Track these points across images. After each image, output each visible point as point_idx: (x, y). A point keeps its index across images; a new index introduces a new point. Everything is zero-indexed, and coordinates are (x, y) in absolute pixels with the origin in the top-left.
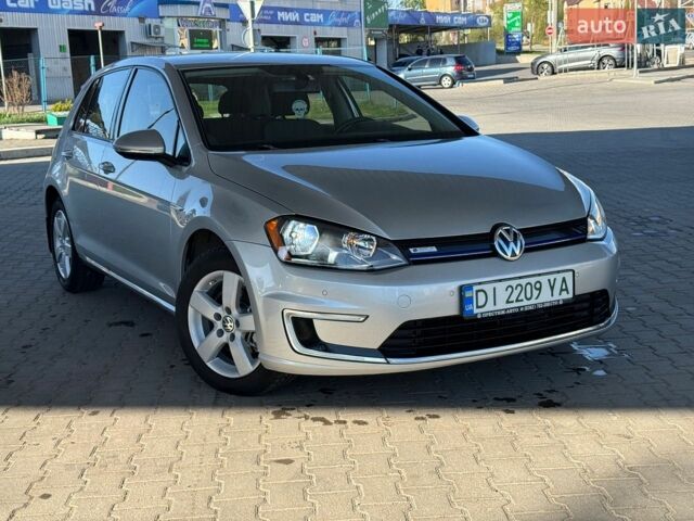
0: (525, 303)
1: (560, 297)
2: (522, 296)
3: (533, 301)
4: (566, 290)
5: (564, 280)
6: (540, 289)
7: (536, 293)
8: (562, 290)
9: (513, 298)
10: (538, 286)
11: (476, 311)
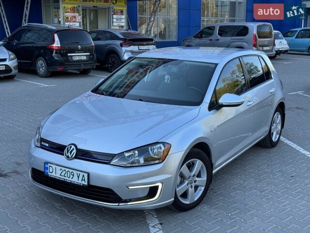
0: (67, 178)
1: (81, 182)
2: (66, 175)
3: (70, 179)
4: (84, 180)
5: (83, 176)
6: (73, 175)
7: (71, 176)
8: (82, 180)
9: (63, 174)
10: (72, 174)
11: (49, 173)
